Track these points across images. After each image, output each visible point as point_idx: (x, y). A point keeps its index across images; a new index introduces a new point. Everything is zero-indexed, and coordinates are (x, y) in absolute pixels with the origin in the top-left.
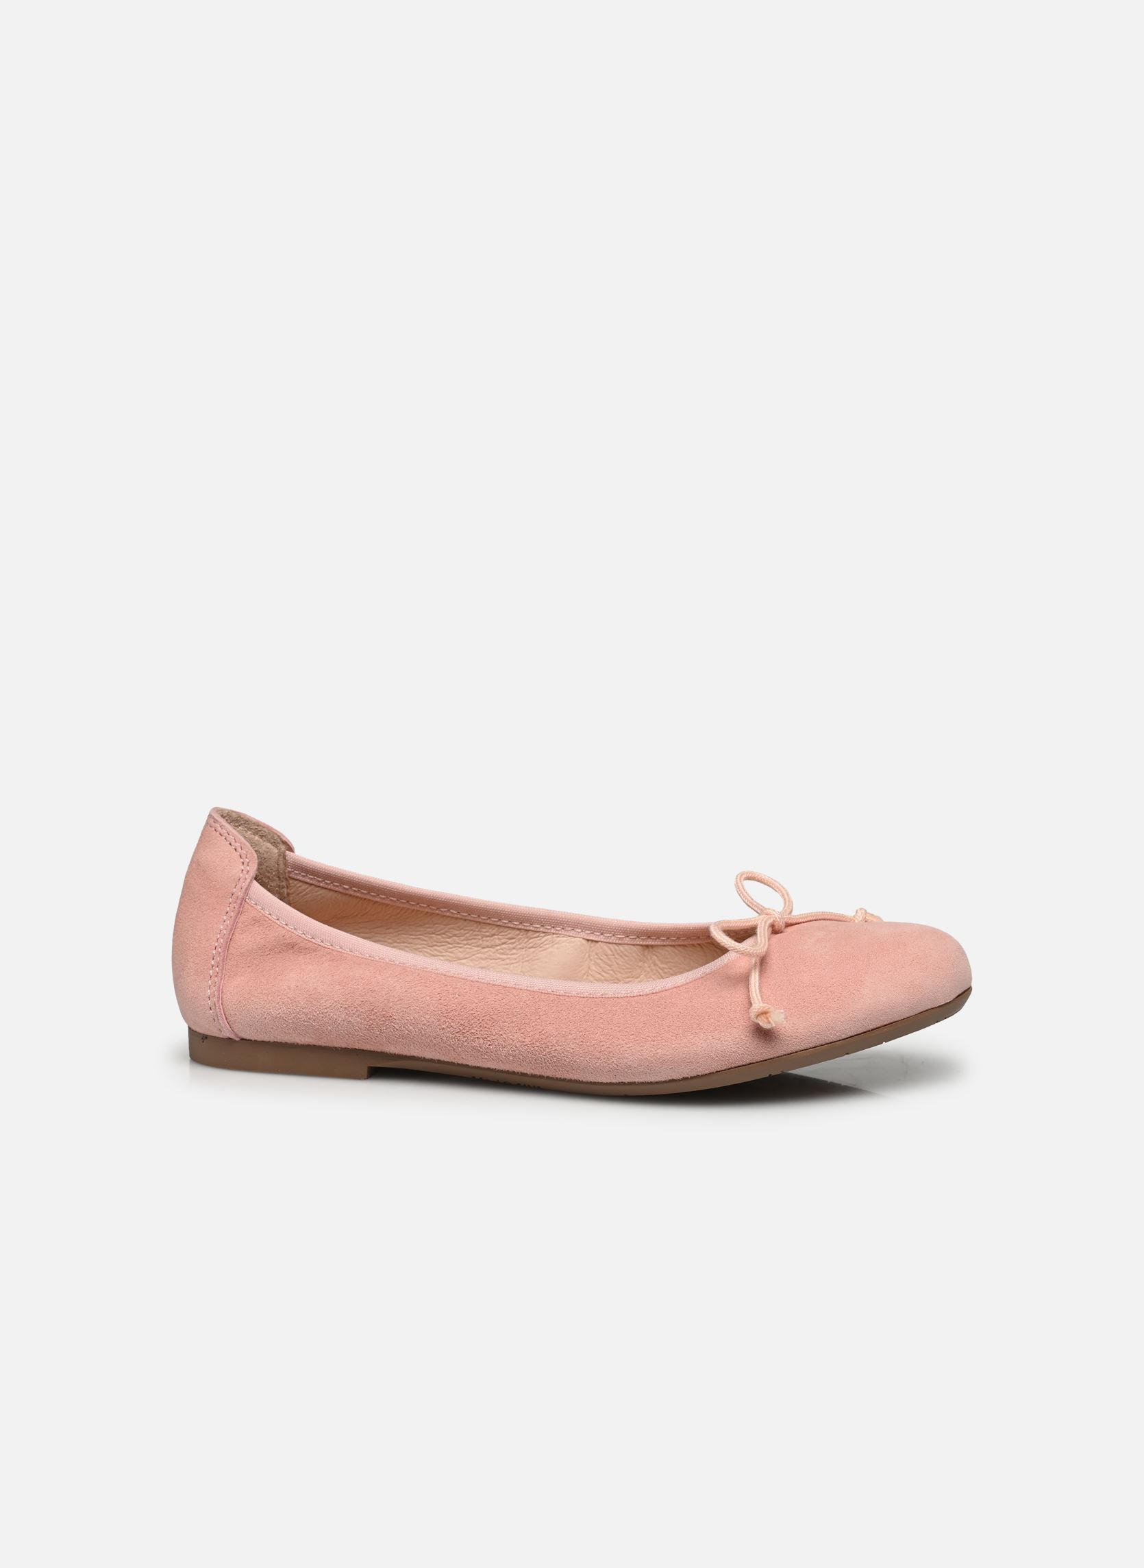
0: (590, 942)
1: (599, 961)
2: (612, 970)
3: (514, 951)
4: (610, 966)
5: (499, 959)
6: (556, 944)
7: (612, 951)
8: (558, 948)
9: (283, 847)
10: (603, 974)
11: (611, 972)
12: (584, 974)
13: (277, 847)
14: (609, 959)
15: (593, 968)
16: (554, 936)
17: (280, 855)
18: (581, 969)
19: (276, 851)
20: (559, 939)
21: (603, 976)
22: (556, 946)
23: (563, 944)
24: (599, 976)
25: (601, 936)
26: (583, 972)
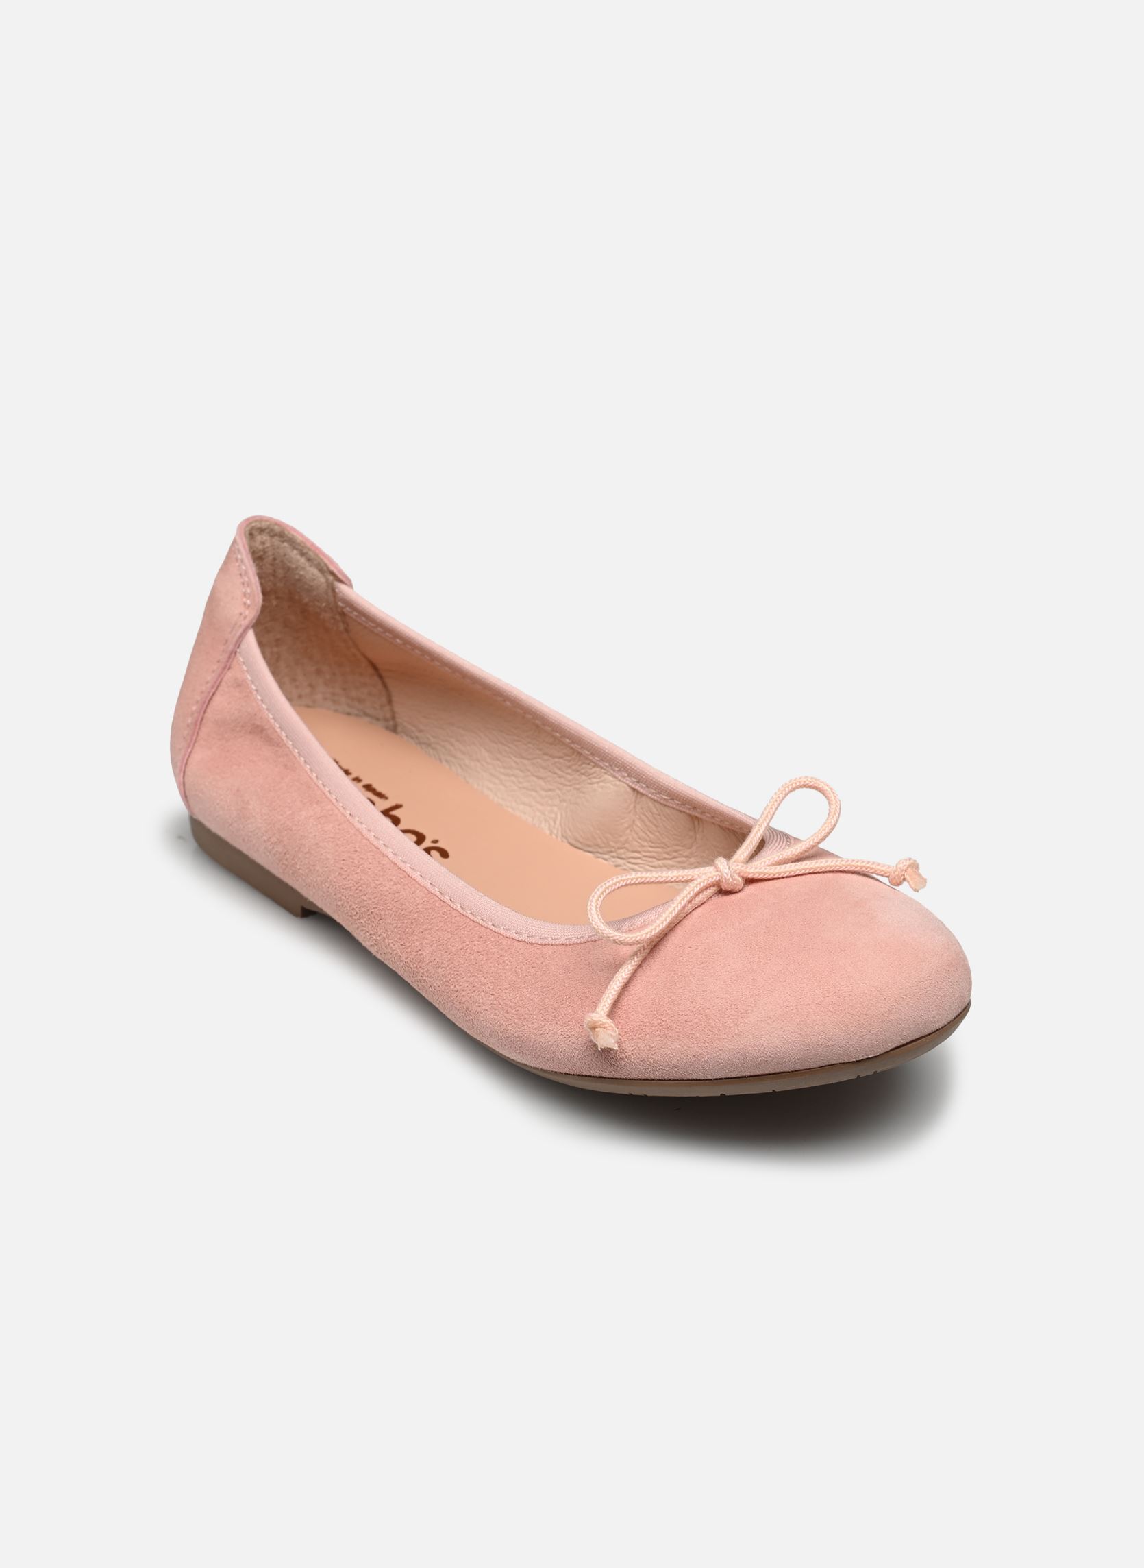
0: (636, 792)
1: (643, 817)
2: (658, 832)
3: (569, 771)
4: (656, 826)
5: (555, 773)
6: (602, 781)
7: (657, 810)
8: (602, 787)
9: (331, 578)
10: (649, 833)
11: (658, 834)
12: (627, 828)
13: (325, 576)
14: (654, 818)
15: (638, 823)
16: (603, 770)
17: (328, 586)
18: (623, 821)
19: (322, 580)
20: (606, 776)
21: (648, 836)
22: (601, 784)
23: (608, 785)
24: (644, 835)
25: (647, 789)
26: (626, 825)
